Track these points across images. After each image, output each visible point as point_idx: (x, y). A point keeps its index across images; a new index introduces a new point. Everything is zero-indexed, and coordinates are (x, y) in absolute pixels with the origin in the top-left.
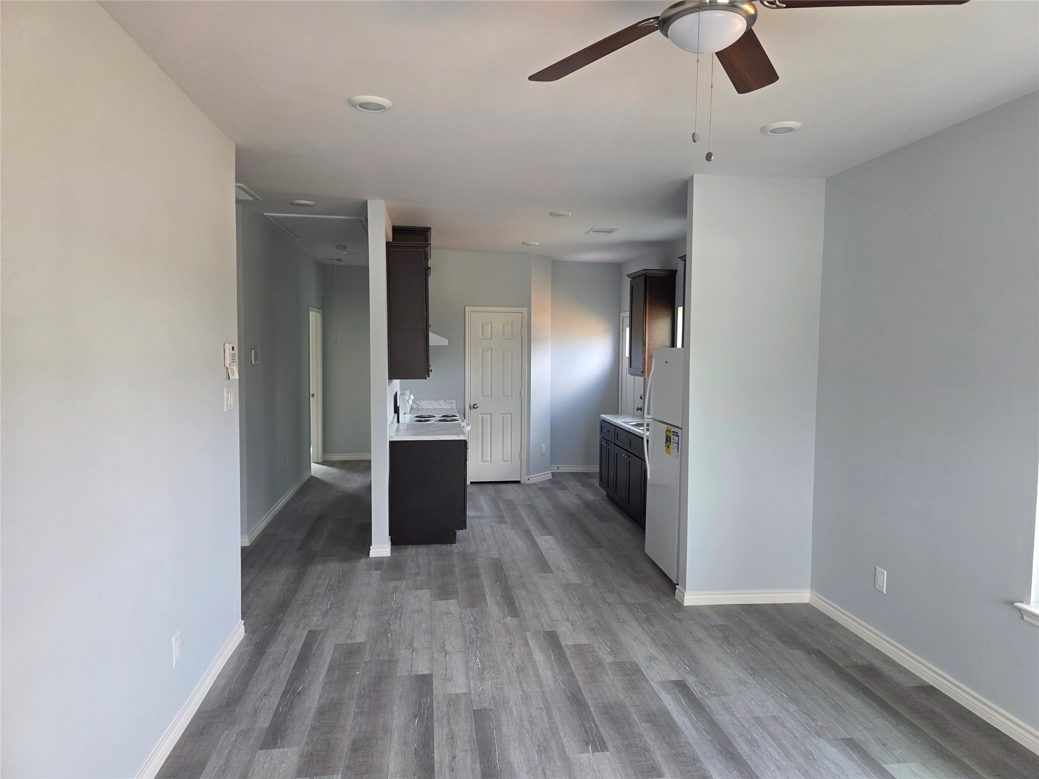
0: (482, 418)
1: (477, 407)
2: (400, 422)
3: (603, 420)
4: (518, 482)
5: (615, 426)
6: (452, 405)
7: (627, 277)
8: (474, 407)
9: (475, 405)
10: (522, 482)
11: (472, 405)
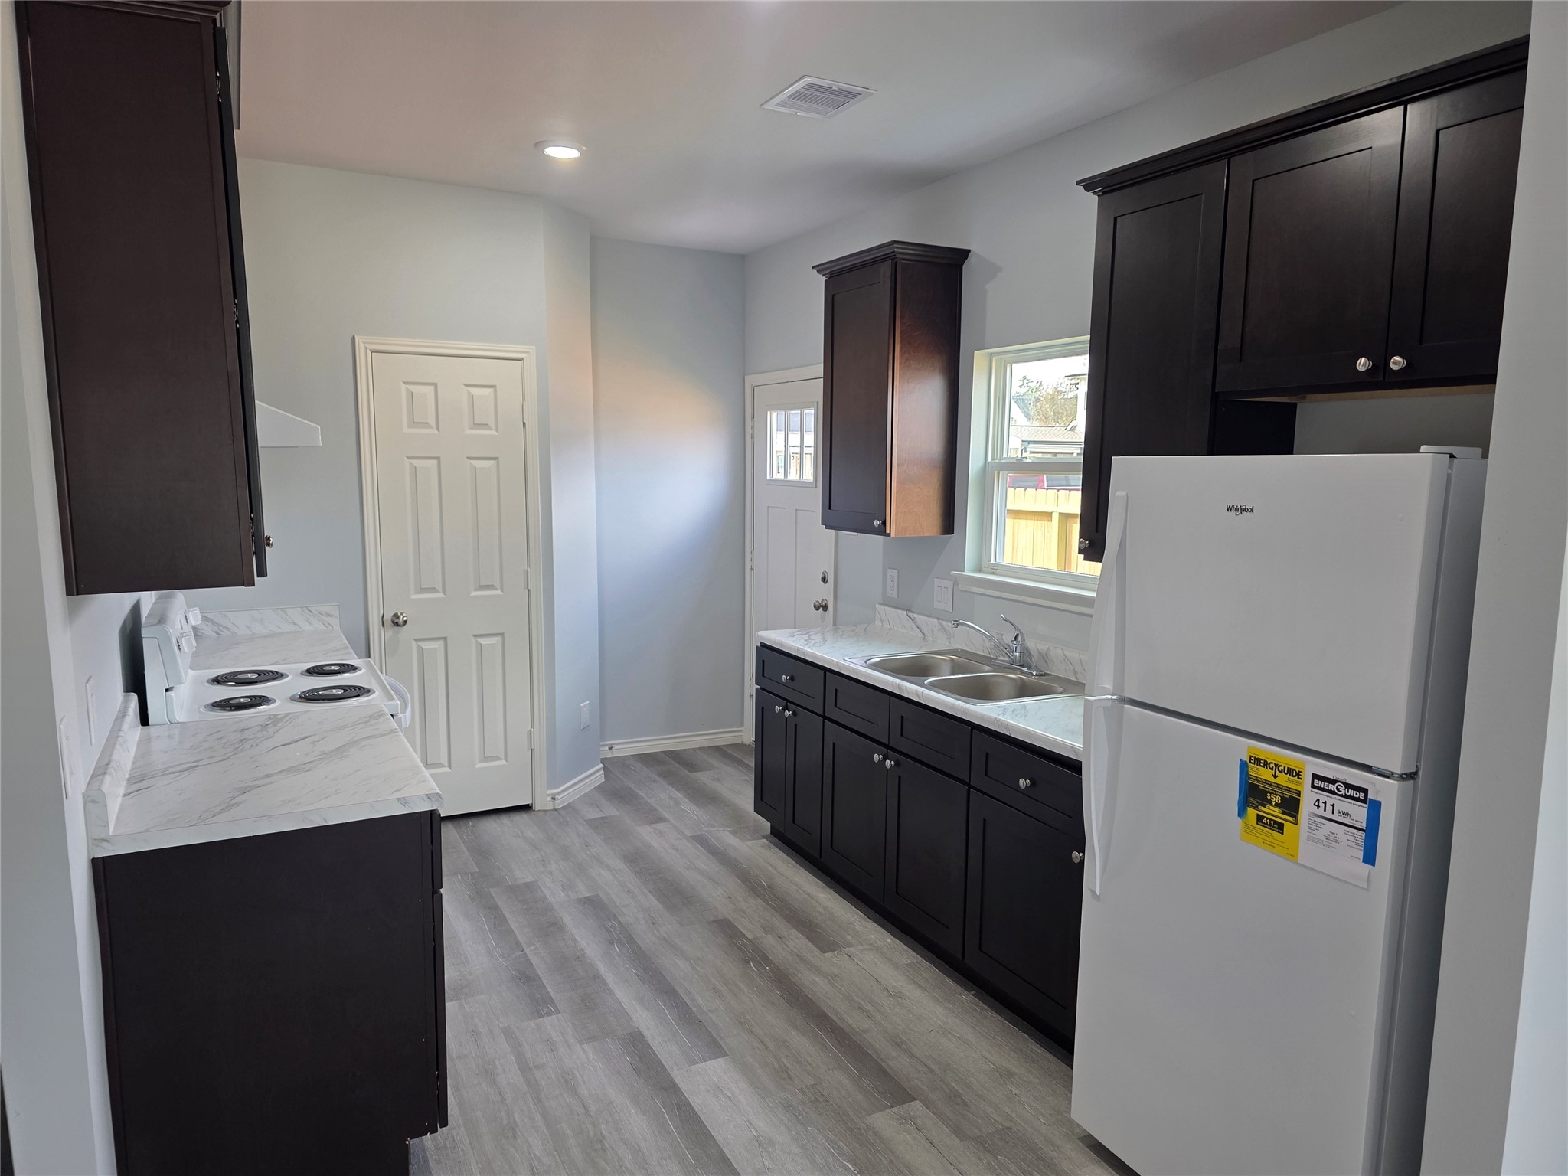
0: (421, 651)
1: (406, 622)
2: (151, 719)
3: (763, 645)
4: (526, 808)
5: (826, 670)
6: (329, 619)
7: (815, 271)
8: (397, 622)
9: (396, 616)
10: (537, 807)
11: (388, 617)
